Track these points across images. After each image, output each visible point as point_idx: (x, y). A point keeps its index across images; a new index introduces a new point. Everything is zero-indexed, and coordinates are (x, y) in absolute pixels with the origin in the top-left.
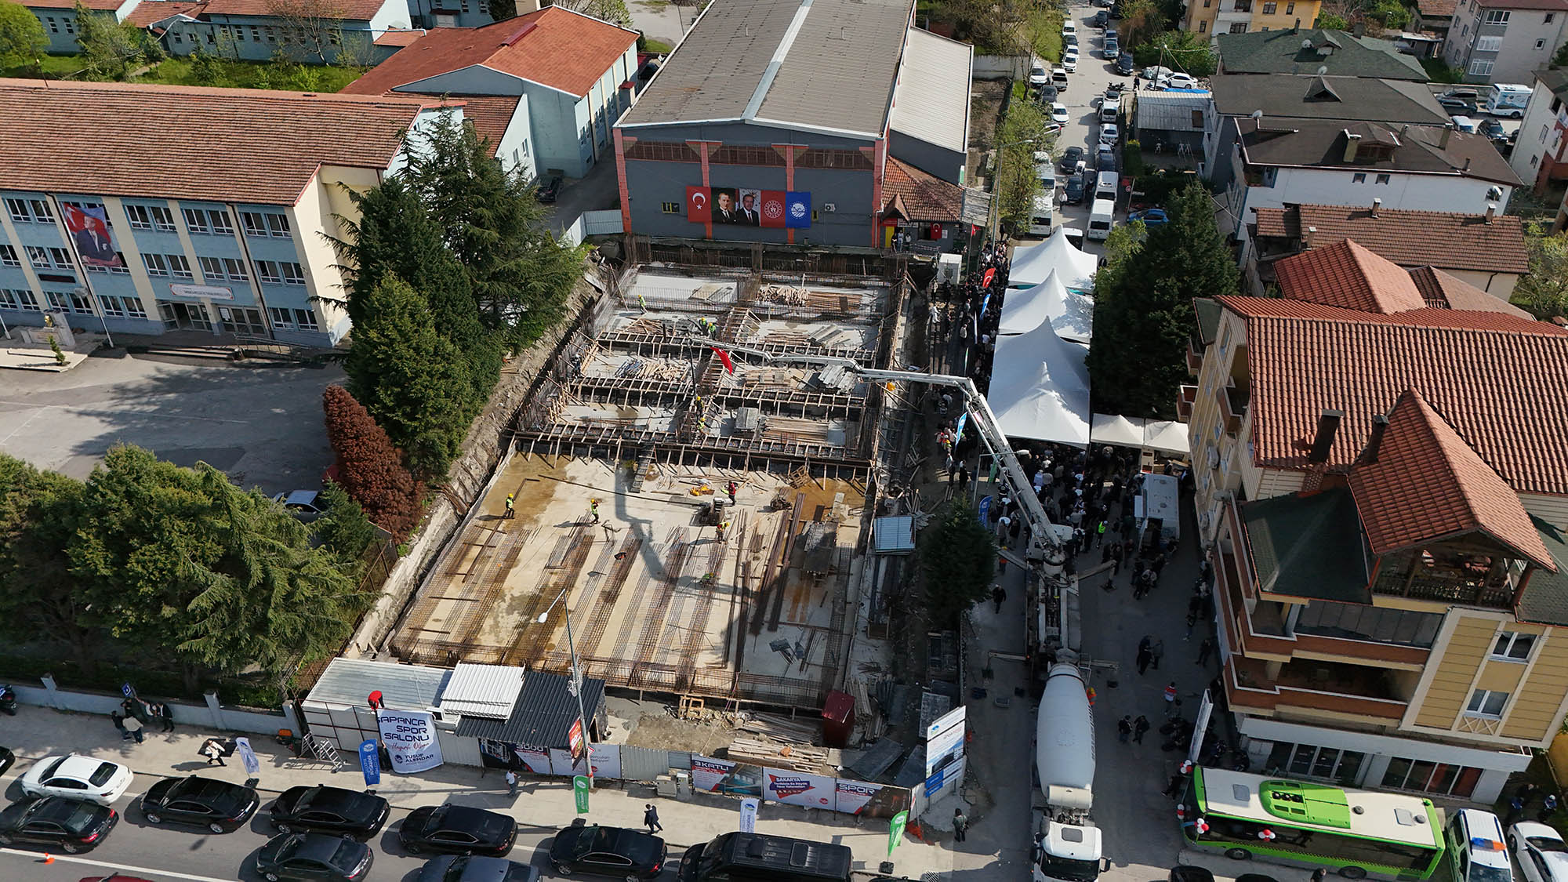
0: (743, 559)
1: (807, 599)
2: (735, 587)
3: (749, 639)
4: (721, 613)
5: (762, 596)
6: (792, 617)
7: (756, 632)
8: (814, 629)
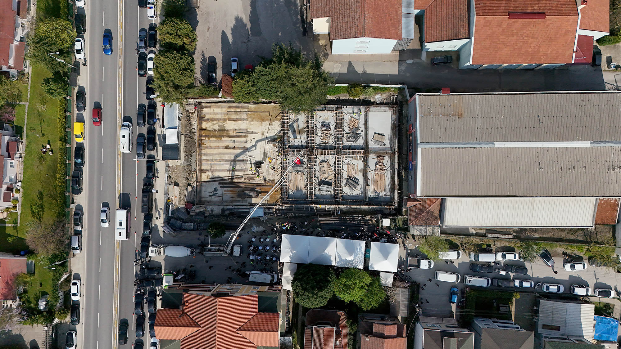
0: (244, 176)
1: (232, 194)
2: (234, 176)
3: (217, 182)
4: (226, 175)
5: (232, 183)
6: (225, 191)
7: (219, 184)
8: (222, 197)
